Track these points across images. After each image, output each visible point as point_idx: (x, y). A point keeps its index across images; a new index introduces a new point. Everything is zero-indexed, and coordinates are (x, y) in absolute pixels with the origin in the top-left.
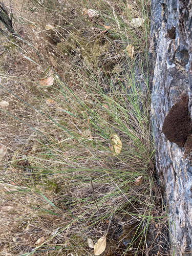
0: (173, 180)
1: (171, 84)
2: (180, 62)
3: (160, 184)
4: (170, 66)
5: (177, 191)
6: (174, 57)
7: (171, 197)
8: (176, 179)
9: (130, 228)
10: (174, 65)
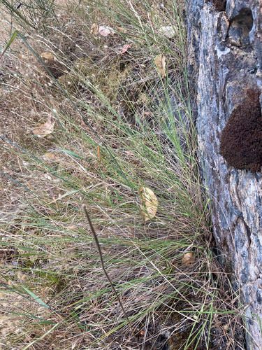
0: (246, 244)
1: (226, 81)
2: (238, 42)
3: (223, 261)
4: (222, 53)
5: (255, 261)
6: (227, 36)
7: (246, 276)
8: (250, 241)
9: (180, 340)
10: (228, 50)
